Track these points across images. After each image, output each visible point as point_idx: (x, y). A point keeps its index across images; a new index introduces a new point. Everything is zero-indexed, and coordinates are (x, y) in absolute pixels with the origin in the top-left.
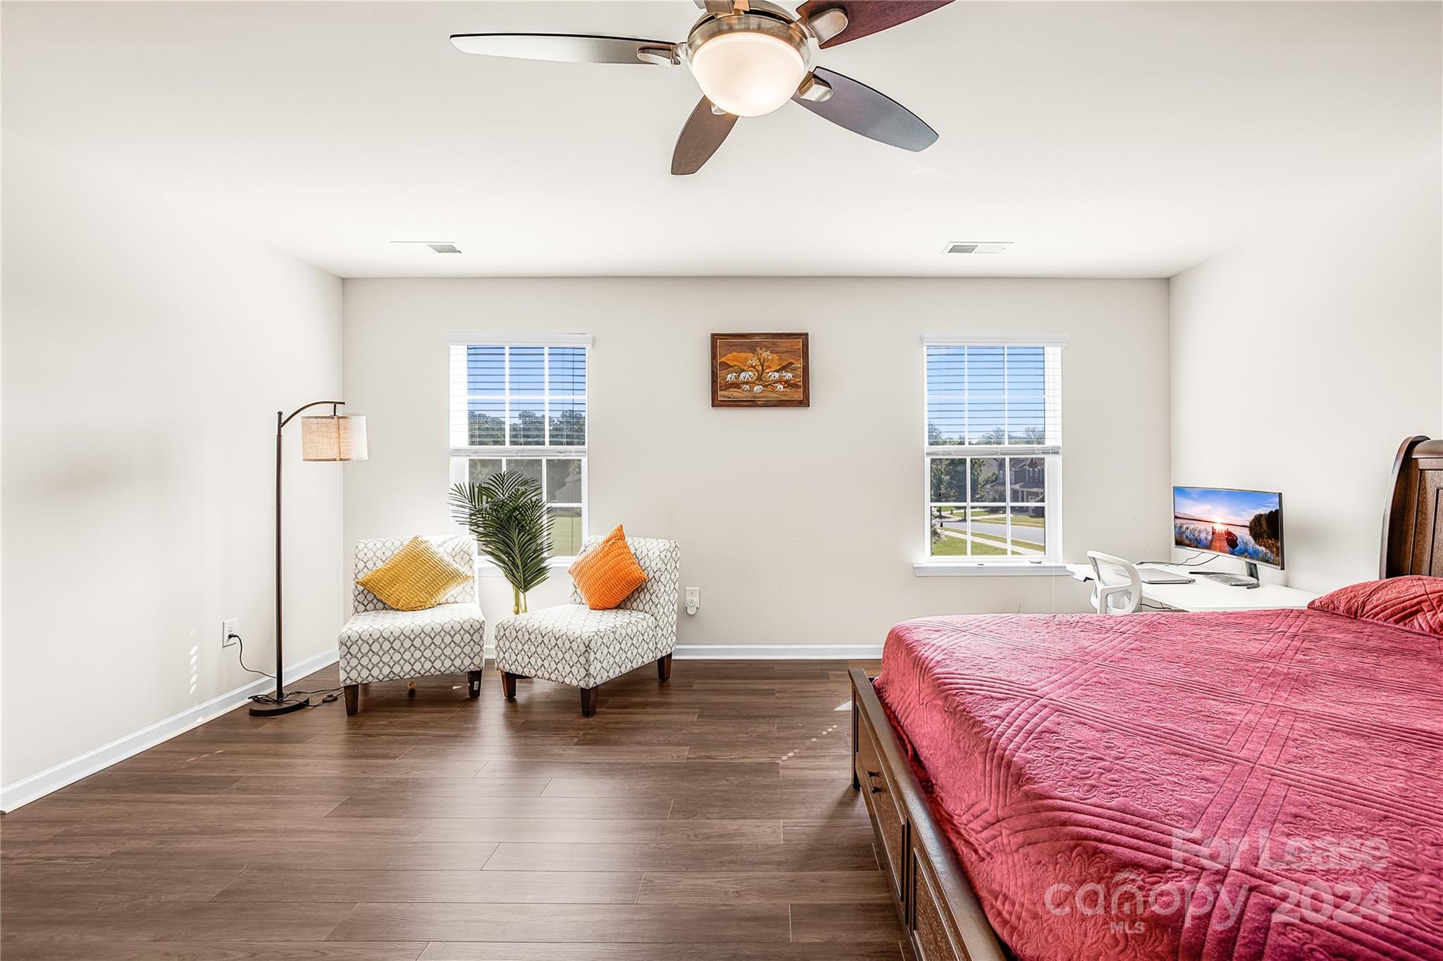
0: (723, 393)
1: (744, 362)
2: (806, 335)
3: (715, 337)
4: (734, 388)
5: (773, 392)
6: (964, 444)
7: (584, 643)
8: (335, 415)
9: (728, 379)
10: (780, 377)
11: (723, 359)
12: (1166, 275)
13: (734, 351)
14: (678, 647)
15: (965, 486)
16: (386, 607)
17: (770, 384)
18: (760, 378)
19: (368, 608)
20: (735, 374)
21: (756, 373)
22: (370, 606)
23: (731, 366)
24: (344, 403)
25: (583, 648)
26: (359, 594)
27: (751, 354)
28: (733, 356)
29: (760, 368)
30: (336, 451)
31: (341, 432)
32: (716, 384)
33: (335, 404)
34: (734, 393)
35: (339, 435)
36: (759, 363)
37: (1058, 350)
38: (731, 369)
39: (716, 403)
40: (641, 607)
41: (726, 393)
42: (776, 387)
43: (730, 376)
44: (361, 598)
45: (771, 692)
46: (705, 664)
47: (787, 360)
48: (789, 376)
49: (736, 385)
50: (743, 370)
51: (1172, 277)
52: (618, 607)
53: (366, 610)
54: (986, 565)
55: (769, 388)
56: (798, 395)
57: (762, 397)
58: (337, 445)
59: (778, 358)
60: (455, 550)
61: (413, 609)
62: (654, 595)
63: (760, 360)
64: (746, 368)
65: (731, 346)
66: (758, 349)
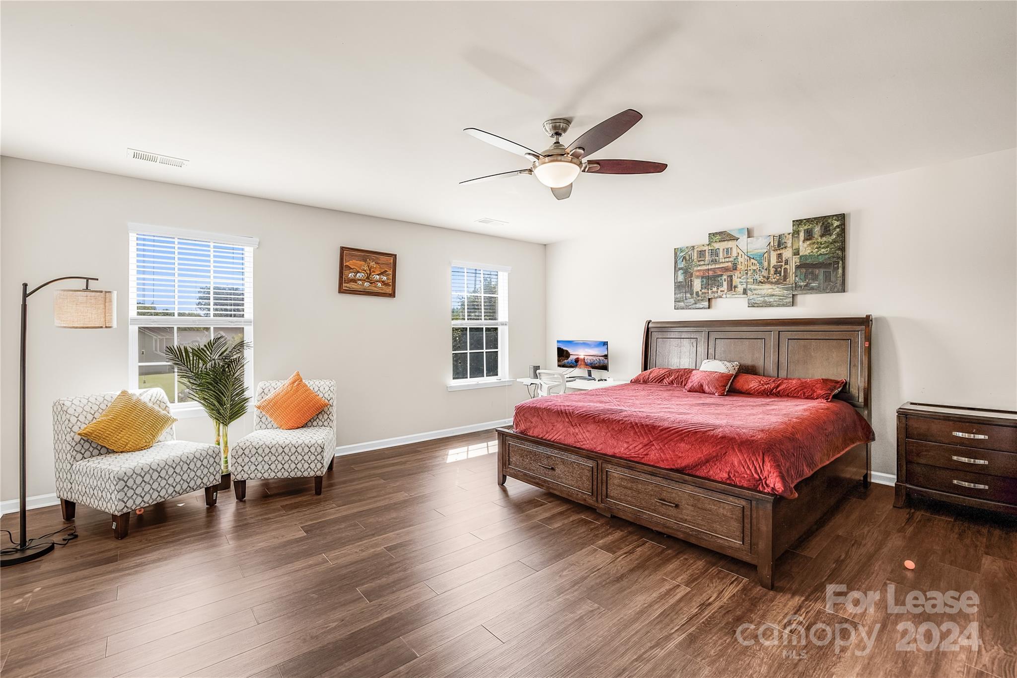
0: (346, 285)
1: (360, 268)
2: (396, 255)
3: (343, 249)
4: (353, 282)
5: (375, 287)
6: (464, 319)
7: (321, 446)
8: (87, 289)
9: (350, 276)
10: (380, 278)
11: (347, 264)
12: (545, 244)
13: (354, 259)
14: (337, 448)
15: (467, 342)
16: (110, 452)
17: (374, 282)
18: (368, 278)
19: (85, 456)
20: (353, 274)
21: (366, 275)
22: (88, 454)
23: (352, 269)
24: (98, 279)
25: (319, 450)
26: (76, 445)
27: (364, 263)
28: (353, 263)
29: (368, 272)
30: (103, 320)
31: (107, 304)
32: (342, 279)
33: (88, 279)
34: (353, 286)
35: (105, 307)
36: (368, 269)
37: (506, 274)
38: (351, 270)
39: (341, 291)
40: (320, 423)
41: (348, 285)
42: (377, 284)
43: (350, 274)
44: (78, 448)
45: (405, 463)
46: (354, 456)
47: (384, 269)
48: (385, 278)
49: (354, 281)
50: (359, 272)
51: (548, 244)
52: (305, 426)
53: (84, 458)
54: (480, 382)
55: (373, 285)
56: (389, 290)
57: (369, 289)
58: (103, 315)
59: (379, 267)
60: (152, 400)
61: (141, 449)
62: (331, 414)
63: (369, 267)
64: (360, 271)
65: (352, 256)
66: (368, 260)
